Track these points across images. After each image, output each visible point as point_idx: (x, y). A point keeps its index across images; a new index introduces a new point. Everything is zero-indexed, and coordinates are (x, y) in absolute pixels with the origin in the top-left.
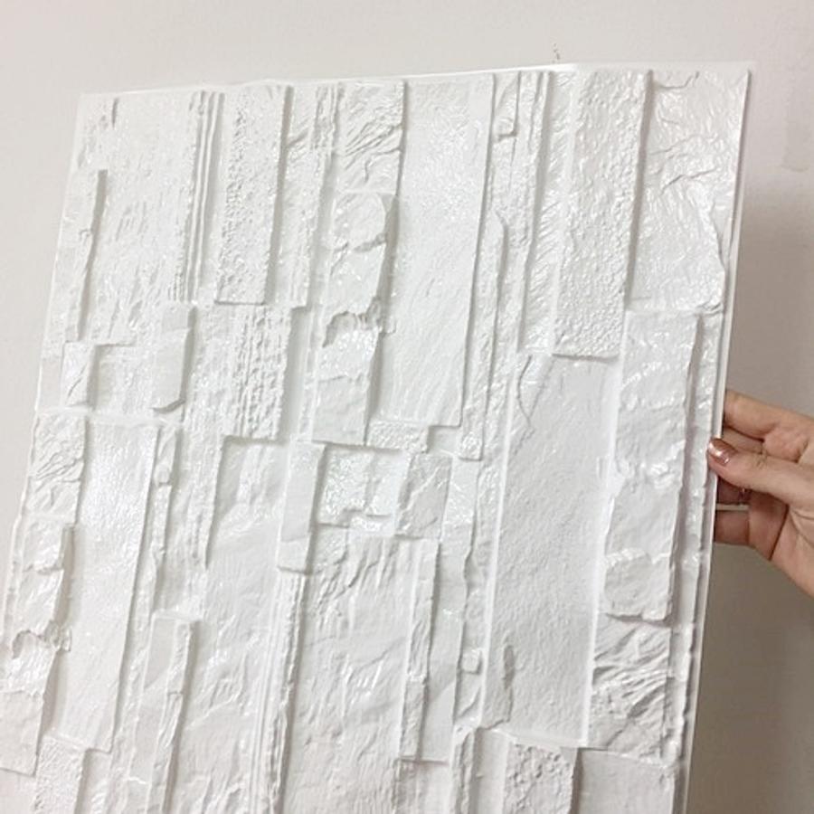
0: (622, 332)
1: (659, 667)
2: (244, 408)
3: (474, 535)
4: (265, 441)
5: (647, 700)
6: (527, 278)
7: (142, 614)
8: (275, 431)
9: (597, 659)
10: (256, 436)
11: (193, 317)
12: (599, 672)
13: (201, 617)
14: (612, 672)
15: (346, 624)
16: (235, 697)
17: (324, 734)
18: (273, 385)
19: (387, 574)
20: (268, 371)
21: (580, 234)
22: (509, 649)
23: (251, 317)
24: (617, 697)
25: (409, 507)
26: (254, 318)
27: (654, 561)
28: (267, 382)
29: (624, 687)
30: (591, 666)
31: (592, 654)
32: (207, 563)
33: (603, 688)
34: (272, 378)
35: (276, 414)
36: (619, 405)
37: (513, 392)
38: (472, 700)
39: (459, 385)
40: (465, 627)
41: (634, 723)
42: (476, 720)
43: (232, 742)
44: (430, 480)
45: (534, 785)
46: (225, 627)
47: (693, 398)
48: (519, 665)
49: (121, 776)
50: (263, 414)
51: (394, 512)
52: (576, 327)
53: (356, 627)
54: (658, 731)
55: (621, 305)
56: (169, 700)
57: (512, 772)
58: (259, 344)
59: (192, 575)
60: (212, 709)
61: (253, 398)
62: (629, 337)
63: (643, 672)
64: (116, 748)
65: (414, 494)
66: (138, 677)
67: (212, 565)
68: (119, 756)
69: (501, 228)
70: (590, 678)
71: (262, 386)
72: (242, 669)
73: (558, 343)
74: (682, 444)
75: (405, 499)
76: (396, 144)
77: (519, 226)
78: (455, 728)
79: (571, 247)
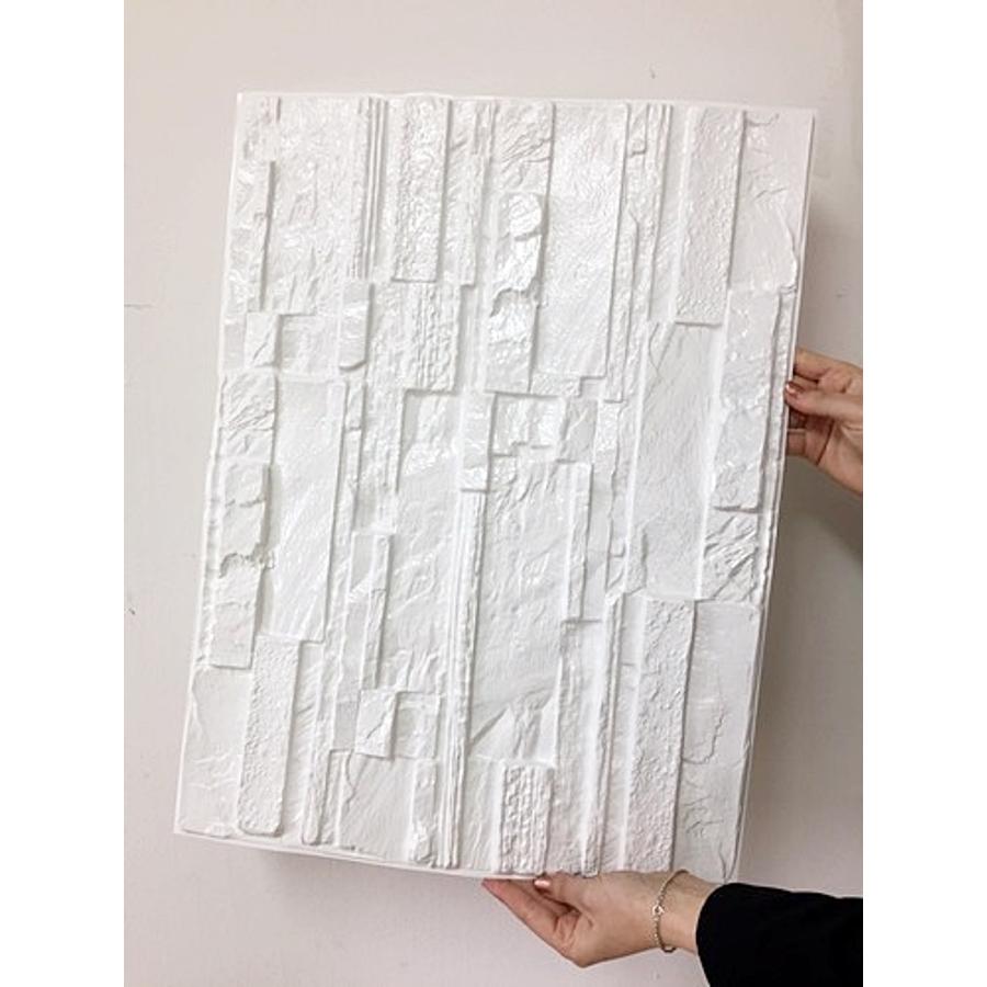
0: (725, 305)
1: (750, 541)
2: (423, 366)
3: (618, 458)
4: (440, 393)
5: (741, 564)
6: (654, 265)
7: (342, 533)
8: (452, 383)
9: (708, 538)
10: (434, 388)
11: (372, 291)
12: (708, 548)
13: (395, 531)
14: (717, 547)
15: (518, 528)
16: (428, 589)
17: (505, 609)
18: (447, 347)
19: (550, 489)
20: (442, 335)
21: (694, 231)
22: (645, 537)
23: (424, 292)
24: (720, 564)
25: (568, 437)
26: (427, 292)
27: (749, 468)
28: (442, 345)
29: (726, 556)
30: (703, 544)
31: (703, 536)
32: (397, 489)
33: (712, 558)
34: (446, 342)
35: (451, 371)
36: (724, 360)
37: (645, 350)
38: (618, 575)
39: (604, 345)
40: (612, 524)
41: (733, 581)
42: (622, 588)
43: (428, 623)
44: (582, 417)
45: (666, 628)
46: (415, 539)
47: (775, 353)
48: (651, 548)
49: (334, 658)
50: (440, 370)
51: (555, 443)
52: (692, 303)
53: (527, 530)
54: (749, 584)
55: (724, 286)
56: (373, 597)
57: (649, 622)
58: (433, 315)
59: (382, 502)
60: (410, 601)
61: (431, 358)
62: (731, 308)
63: (738, 546)
64: (328, 638)
65: (571, 429)
66: (343, 583)
67: (400, 492)
68: (330, 643)
69: (634, 226)
70: (702, 552)
71: (437, 349)
72: (432, 569)
73: (679, 313)
74: (768, 386)
75: (564, 433)
76: (547, 154)
77: (648, 223)
78: (607, 595)
79: (689, 241)
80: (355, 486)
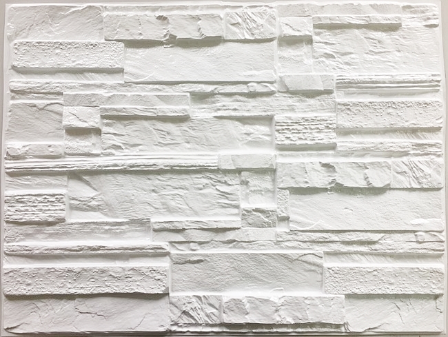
0: (336, 294)
1: (206, 321)
2: (288, 125)
3: (245, 242)
5: (192, 317)
6: (355, 253)
7: (187, 88)
8: (280, 143)
9: (204, 296)
11: (329, 92)
12: (199, 297)
13: (192, 118)
14: (200, 303)
15: (201, 189)
16: (161, 140)
17: (154, 186)
18: (300, 139)
19: (223, 205)
20: (307, 135)
21: (375, 273)
22: (201, 261)
23: (331, 122)
24: (191, 306)
25: (255, 213)
27: (246, 316)
29: (195, 308)
30: (201, 294)
31: (206, 294)
32: (216, 117)
33: (194, 300)
34: (303, 138)
36: (306, 296)
37: (307, 251)
38: (179, 248)
39: (308, 229)
40: (207, 242)
41: (182, 313)
42: (173, 252)
44: (267, 220)
45: (152, 278)
46: (188, 130)
48: (196, 265)
52: (336, 275)
53: (200, 194)
54: (181, 322)
55: (347, 293)
56: (153, 109)
57: (155, 269)
58: (318, 128)
59: (208, 108)
60: (154, 130)
61: (294, 129)
62: (334, 297)
63: (202, 314)
64: (127, 84)
65: (260, 214)
66: (160, 90)
68: (124, 86)
69: (376, 239)
70: (196, 294)
71: (299, 133)
72: (173, 142)
73: (329, 268)
74: (293, 322)
75: (257, 210)
76: (414, 186)
78: (168, 243)
79: (369, 270)
80: (216, 92)
